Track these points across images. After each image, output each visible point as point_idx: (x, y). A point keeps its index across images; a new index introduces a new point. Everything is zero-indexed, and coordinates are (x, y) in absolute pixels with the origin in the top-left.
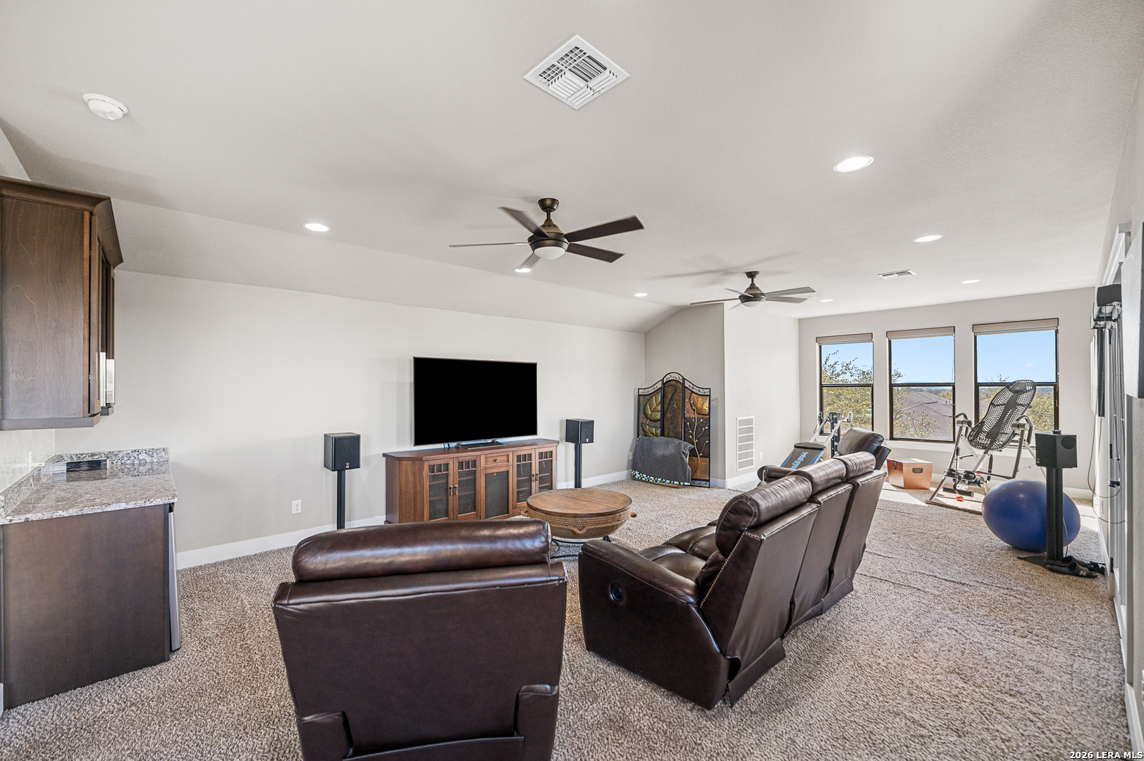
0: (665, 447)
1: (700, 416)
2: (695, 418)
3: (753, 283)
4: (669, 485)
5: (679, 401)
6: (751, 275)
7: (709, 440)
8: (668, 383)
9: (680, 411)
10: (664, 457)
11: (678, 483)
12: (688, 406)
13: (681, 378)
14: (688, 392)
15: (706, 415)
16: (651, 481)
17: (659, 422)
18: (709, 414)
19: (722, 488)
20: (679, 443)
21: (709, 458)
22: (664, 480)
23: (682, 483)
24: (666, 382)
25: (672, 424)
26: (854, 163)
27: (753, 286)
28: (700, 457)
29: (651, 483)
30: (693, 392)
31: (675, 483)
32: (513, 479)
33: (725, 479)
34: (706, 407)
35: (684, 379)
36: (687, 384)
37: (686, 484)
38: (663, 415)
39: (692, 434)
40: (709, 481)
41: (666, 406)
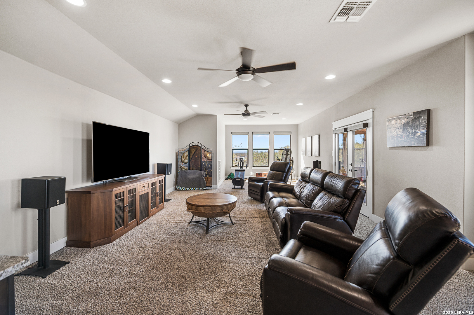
0: (193, 175)
1: (208, 160)
2: (206, 161)
3: (247, 109)
4: (197, 190)
5: (199, 154)
6: (246, 106)
7: (212, 170)
8: (193, 147)
9: (200, 158)
10: (193, 179)
11: (202, 189)
12: (203, 156)
13: (200, 144)
14: (203, 151)
15: (210, 160)
16: (188, 190)
17: (188, 164)
18: (212, 159)
19: (215, 189)
20: (201, 172)
21: (212, 177)
22: (195, 189)
23: (203, 189)
24: (191, 146)
25: (194, 164)
26: (330, 77)
27: (247, 110)
28: (208, 177)
29: (188, 191)
30: (205, 150)
31: (201, 189)
32: (150, 196)
33: (217, 185)
34: (210, 157)
35: (201, 145)
36: (203, 147)
37: (205, 189)
38: (190, 160)
39: (205, 168)
40: (212, 186)
41: (191, 157)
